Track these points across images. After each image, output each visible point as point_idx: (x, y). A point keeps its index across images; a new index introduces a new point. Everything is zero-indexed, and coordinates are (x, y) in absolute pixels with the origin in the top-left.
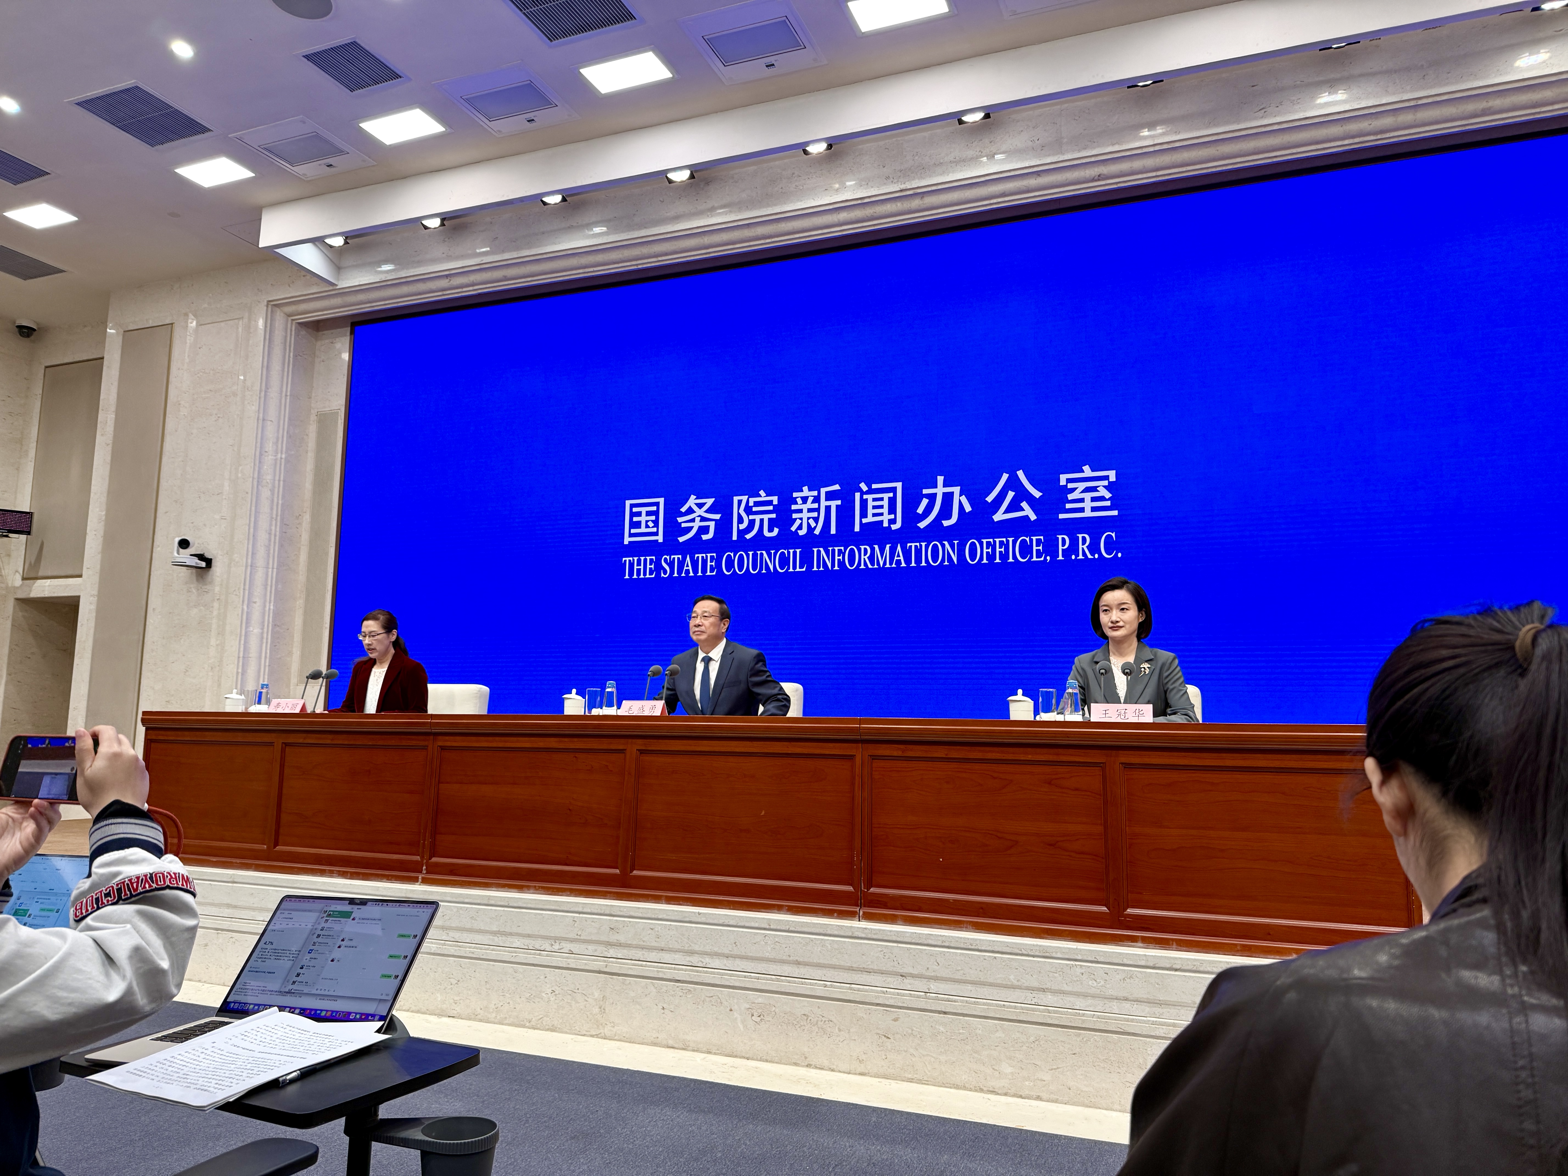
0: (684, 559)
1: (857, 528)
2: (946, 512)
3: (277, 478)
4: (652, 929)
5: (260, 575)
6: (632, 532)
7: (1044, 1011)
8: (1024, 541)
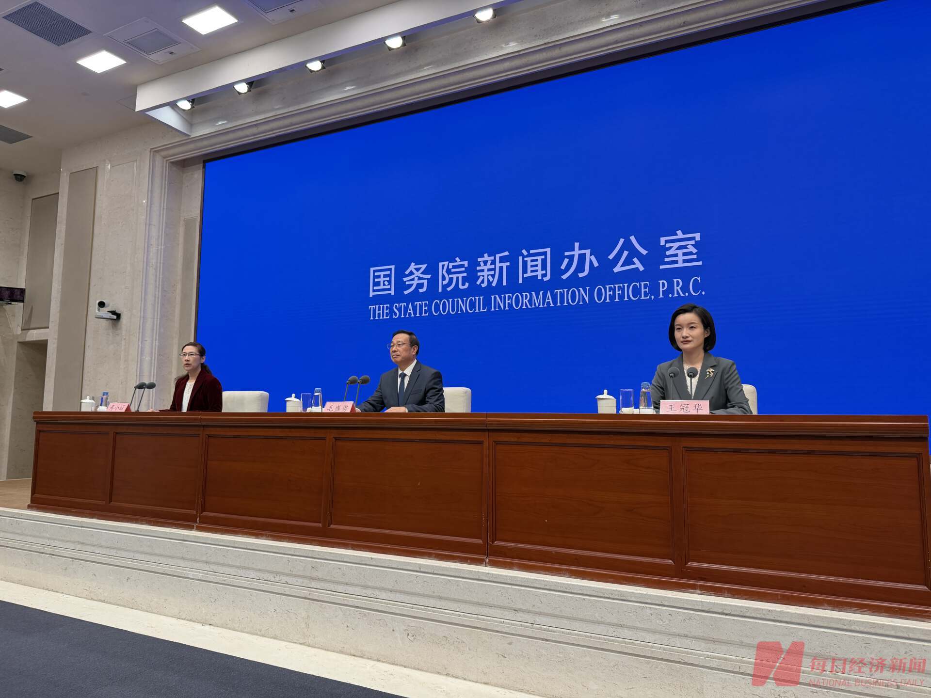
0: (408, 305)
1: (520, 281)
2: (581, 267)
3: (159, 261)
4: (340, 569)
5: (149, 325)
6: (374, 289)
7: (621, 642)
8: (635, 286)
